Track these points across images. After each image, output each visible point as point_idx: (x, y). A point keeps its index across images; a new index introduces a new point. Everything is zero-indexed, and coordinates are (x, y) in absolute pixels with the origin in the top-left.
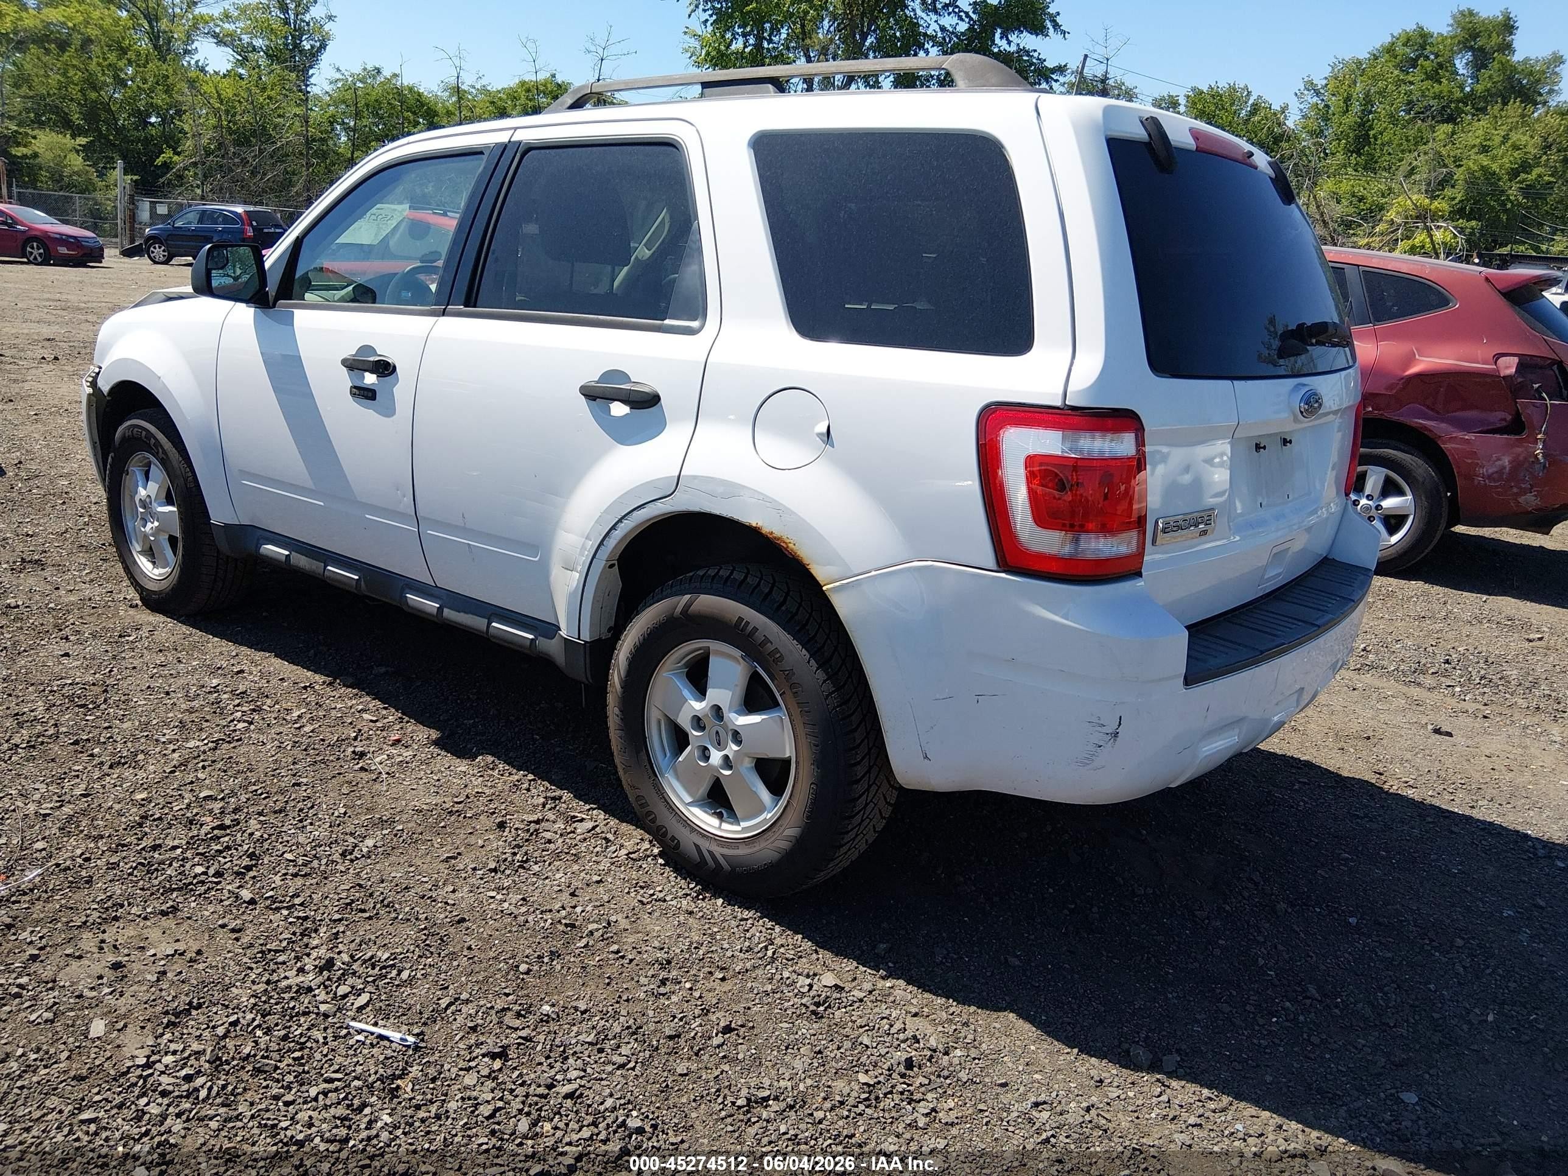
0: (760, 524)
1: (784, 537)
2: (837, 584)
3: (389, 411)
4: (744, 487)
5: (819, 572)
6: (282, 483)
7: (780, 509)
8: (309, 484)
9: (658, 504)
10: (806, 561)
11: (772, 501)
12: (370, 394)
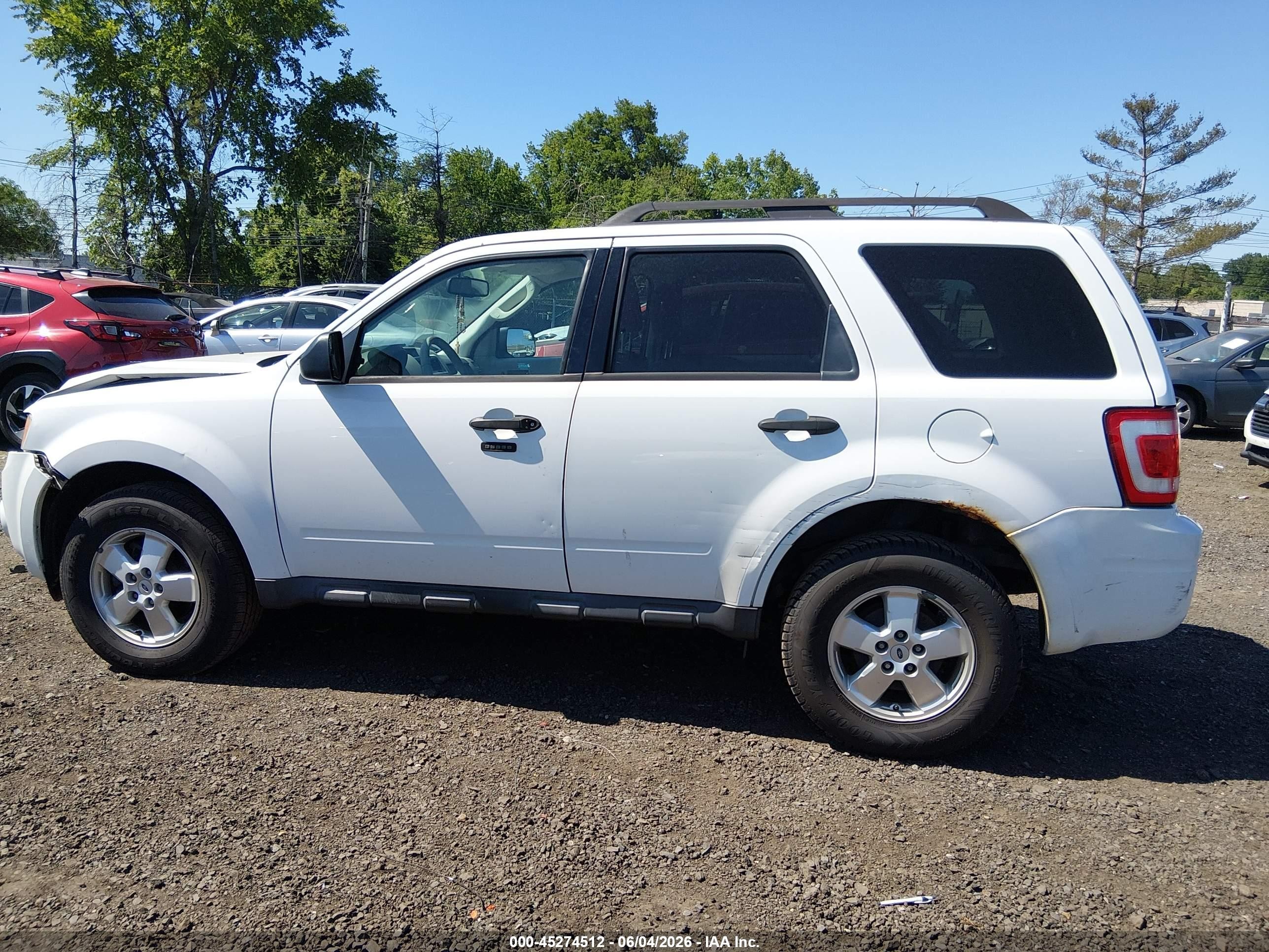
0: (952, 501)
1: (974, 507)
2: (1019, 531)
3: (536, 457)
4: (936, 478)
5: (1003, 526)
6: (374, 532)
7: (968, 489)
8: (418, 529)
9: (853, 498)
10: (992, 520)
11: (961, 484)
12: (510, 447)
